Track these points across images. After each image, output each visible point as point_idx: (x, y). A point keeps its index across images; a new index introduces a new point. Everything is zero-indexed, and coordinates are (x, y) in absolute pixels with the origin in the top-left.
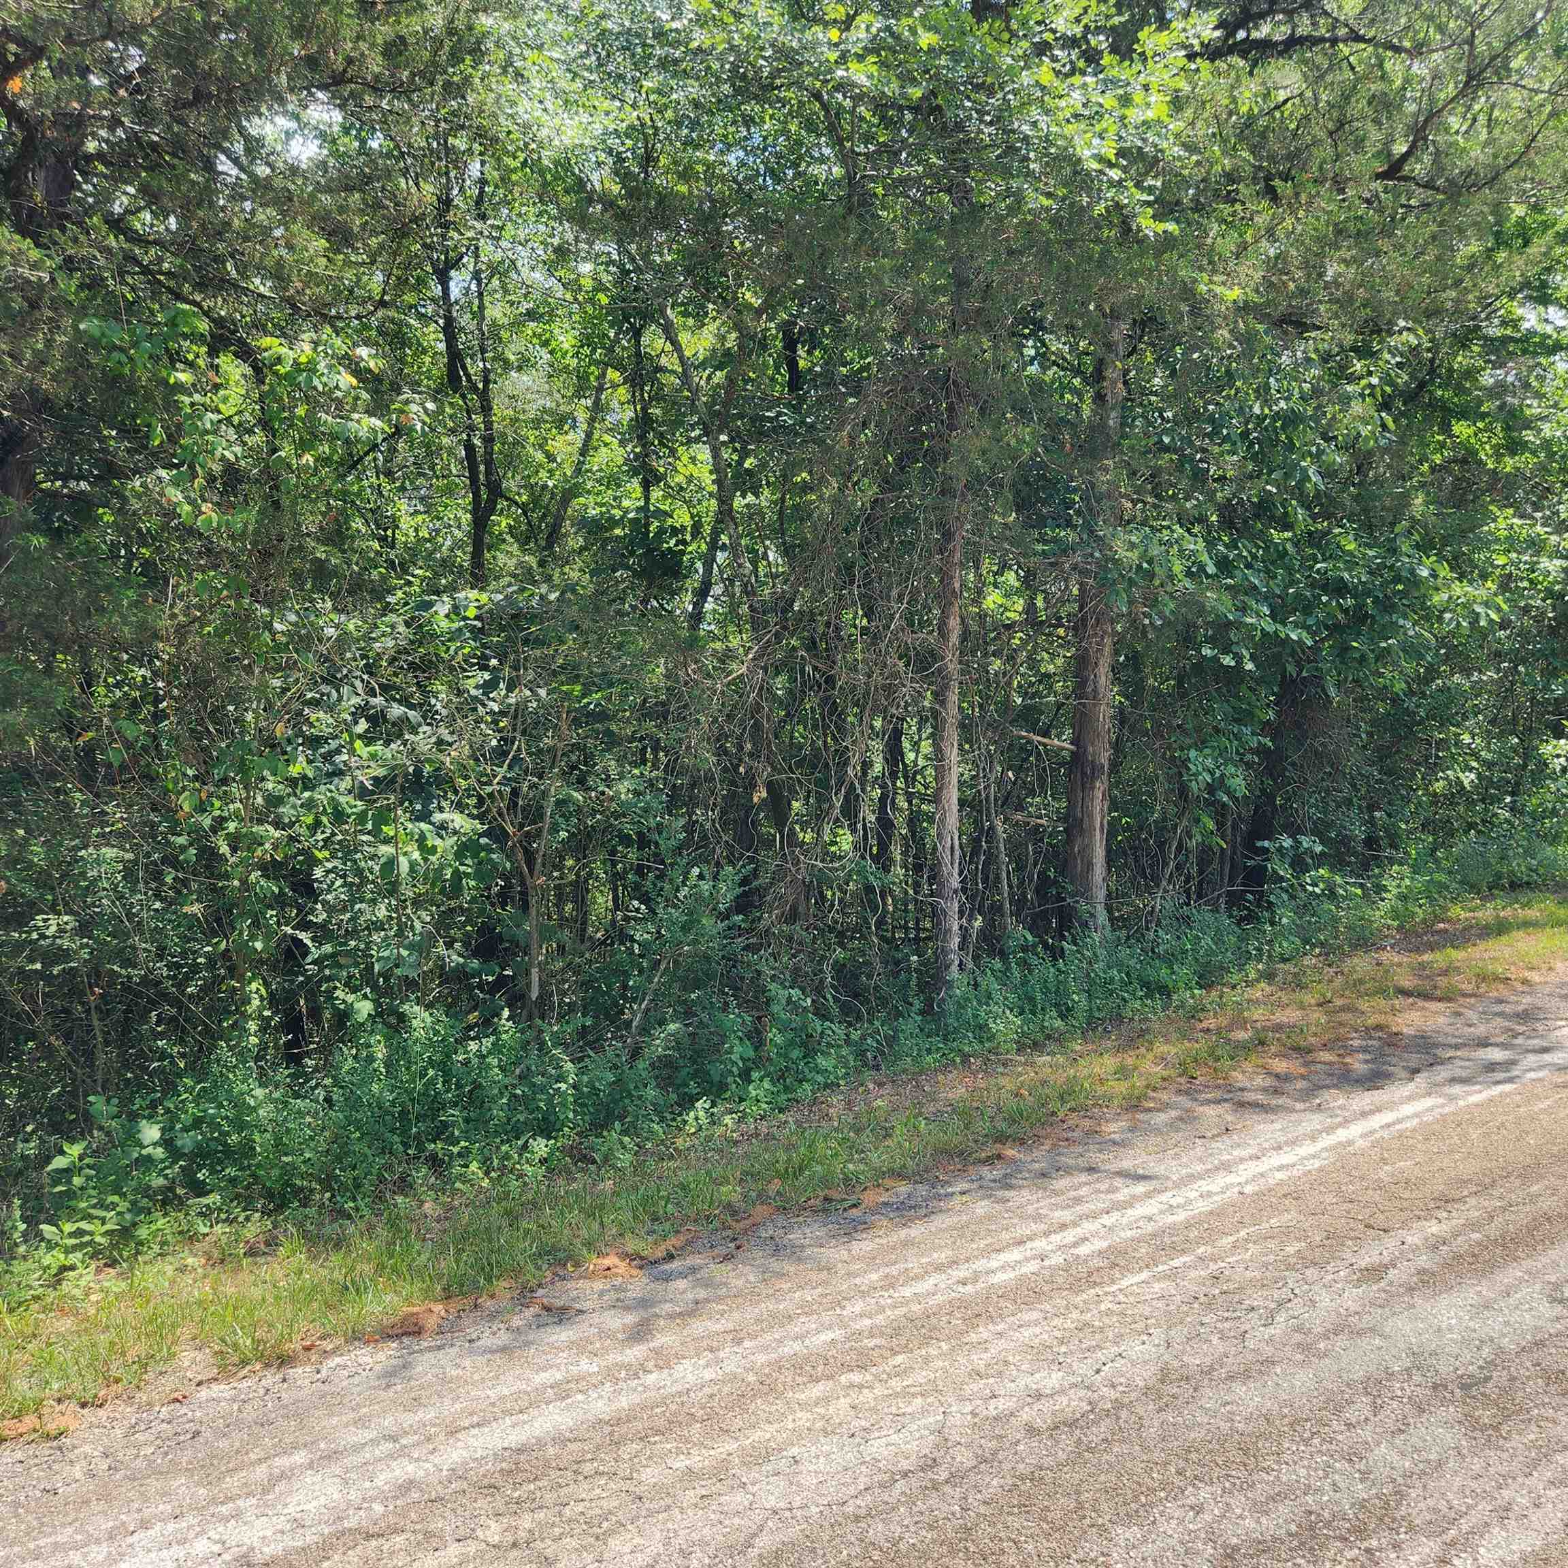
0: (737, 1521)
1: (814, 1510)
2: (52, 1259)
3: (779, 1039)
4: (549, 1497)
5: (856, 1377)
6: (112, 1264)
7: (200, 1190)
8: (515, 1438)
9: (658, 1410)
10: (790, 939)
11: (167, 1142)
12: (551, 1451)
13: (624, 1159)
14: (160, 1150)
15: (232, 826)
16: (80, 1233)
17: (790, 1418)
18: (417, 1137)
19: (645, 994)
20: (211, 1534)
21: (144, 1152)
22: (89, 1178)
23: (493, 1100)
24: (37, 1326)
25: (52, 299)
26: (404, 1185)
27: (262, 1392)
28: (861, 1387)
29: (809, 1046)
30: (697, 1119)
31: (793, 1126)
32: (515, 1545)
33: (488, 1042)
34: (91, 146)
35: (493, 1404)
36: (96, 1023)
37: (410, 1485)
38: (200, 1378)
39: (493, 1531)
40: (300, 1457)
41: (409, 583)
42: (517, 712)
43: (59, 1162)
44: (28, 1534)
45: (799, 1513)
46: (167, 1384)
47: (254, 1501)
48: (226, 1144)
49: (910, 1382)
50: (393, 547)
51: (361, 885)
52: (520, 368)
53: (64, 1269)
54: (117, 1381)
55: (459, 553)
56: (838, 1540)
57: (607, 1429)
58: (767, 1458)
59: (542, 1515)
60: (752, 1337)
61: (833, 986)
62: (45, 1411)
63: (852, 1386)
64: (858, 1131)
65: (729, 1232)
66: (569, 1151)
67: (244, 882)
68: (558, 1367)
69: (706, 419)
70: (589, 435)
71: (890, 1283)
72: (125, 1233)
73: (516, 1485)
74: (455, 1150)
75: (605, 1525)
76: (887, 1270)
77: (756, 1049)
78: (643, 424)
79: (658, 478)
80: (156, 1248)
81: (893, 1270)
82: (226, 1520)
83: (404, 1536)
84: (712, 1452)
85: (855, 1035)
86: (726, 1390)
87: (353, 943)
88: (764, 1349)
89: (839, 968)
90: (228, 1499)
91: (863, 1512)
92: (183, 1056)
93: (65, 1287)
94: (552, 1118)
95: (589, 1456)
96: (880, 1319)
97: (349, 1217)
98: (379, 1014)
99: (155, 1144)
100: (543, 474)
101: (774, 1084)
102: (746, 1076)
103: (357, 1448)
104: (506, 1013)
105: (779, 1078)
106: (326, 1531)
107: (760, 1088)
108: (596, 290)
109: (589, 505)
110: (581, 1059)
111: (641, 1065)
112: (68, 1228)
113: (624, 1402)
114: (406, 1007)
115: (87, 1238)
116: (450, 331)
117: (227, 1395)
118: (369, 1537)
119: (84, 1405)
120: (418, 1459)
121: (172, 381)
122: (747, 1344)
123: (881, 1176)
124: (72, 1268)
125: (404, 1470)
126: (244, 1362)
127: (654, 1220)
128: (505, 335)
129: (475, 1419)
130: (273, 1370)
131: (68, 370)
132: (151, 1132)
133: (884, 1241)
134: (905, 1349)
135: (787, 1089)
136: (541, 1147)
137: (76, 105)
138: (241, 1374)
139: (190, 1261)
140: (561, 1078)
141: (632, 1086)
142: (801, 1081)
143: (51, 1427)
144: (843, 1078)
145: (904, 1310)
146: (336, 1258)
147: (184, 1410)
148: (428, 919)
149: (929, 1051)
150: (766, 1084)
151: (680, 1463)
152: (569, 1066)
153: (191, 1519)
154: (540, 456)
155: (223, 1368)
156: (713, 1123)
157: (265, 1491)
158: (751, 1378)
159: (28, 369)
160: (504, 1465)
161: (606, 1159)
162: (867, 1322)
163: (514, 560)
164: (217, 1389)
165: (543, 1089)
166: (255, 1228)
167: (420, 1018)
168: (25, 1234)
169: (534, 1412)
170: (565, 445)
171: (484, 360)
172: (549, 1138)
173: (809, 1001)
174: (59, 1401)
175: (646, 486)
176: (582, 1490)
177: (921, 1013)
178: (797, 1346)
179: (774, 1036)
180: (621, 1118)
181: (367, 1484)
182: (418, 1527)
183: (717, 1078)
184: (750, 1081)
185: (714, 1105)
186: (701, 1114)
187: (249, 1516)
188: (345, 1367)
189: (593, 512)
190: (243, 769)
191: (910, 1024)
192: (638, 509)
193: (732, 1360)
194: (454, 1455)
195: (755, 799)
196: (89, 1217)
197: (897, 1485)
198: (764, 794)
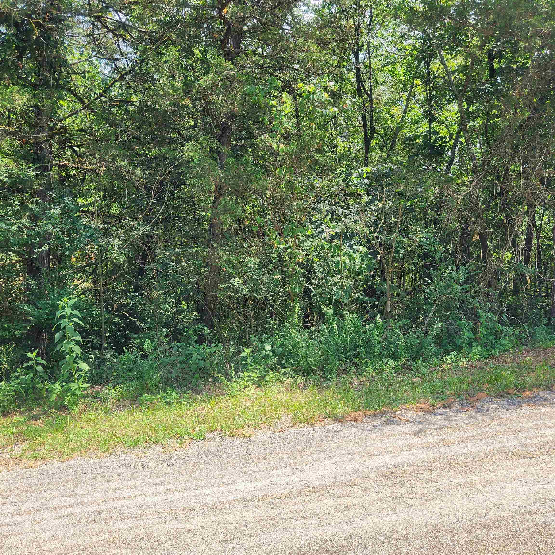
0: (480, 505)
1: (512, 507)
2: (242, 383)
3: (484, 332)
4: (407, 484)
5: (526, 461)
6: (259, 386)
7: (283, 366)
8: (394, 461)
9: (446, 460)
10: (488, 294)
11: (273, 351)
12: (406, 468)
13: (424, 370)
14: (271, 353)
15: (289, 250)
16: (249, 376)
17: (499, 472)
18: (350, 356)
19: (430, 312)
20: (296, 475)
21: (267, 353)
22: (252, 360)
23: (375, 346)
24: (240, 403)
25: (237, 80)
26: (346, 372)
27: (307, 433)
28: (528, 465)
29: (497, 335)
30: (451, 359)
31: (492, 365)
32: (396, 497)
33: (372, 326)
34: (245, 28)
35: (384, 449)
36: (251, 312)
37: (357, 471)
38: (288, 425)
39: (388, 491)
40: (321, 455)
41: (342, 167)
42: (382, 210)
43: (243, 354)
44: (243, 465)
45: (506, 507)
46: (279, 426)
47: (308, 467)
48: (290, 353)
49: (550, 466)
50: (336, 154)
51: (329, 270)
52: (382, 84)
53: (246, 387)
54: (264, 423)
55: (358, 154)
56: (523, 520)
57: (427, 464)
58: (491, 484)
59: (405, 489)
60: (481, 440)
61: (507, 313)
62: (245, 429)
63: (524, 464)
64: (520, 369)
65: (468, 401)
66: (403, 366)
67: (293, 269)
68: (406, 439)
69: (456, 93)
70: (407, 106)
71: (538, 428)
72: (262, 377)
73: (395, 478)
74: (363, 361)
75: (429, 497)
76: (536, 423)
77: (474, 335)
78: (429, 99)
79: (435, 119)
80: (271, 383)
81: (540, 423)
82: (301, 471)
83: (358, 487)
84: (468, 479)
85: (517, 332)
86: (472, 457)
87: (327, 290)
88: (486, 445)
89: (509, 306)
90: (300, 465)
91: (533, 511)
92: (275, 324)
93: (247, 392)
94: (396, 354)
95: (421, 472)
96: (535, 441)
97: (329, 380)
98: (335, 314)
99: (270, 351)
100: (389, 122)
101: (482, 348)
102: (470, 345)
103: (339, 455)
104: (379, 316)
105: (485, 346)
106: (332, 481)
107: (477, 349)
108: (413, 50)
109: (407, 132)
110: (406, 334)
111: (429, 337)
112: (247, 374)
113: (432, 456)
114: (345, 313)
115: (252, 378)
116: (358, 74)
117: (297, 432)
118: (346, 485)
119: (255, 429)
120: (360, 463)
121: (270, 104)
122: (478, 442)
123: (531, 387)
124: (248, 387)
125: (355, 465)
126: (301, 422)
127: (437, 393)
128: (376, 72)
129: (378, 453)
130: (310, 426)
131: (241, 104)
132: (268, 347)
133: (534, 412)
134: (547, 453)
135: (488, 351)
136: (392, 363)
137: (242, 14)
138: (300, 426)
139: (282, 389)
140: (399, 340)
141: (426, 344)
142: (494, 348)
143: (247, 434)
144: (512, 348)
145: (545, 439)
146: (327, 393)
147: (284, 435)
148: (351, 283)
149: (550, 340)
150: (479, 348)
151: (456, 480)
152: (402, 336)
153: (289, 469)
154: (388, 116)
155: (294, 423)
156: (457, 361)
157: (312, 464)
158: (481, 454)
159: (230, 105)
160: (390, 470)
161: (417, 370)
162: (529, 441)
163: (379, 155)
164: (294, 429)
165: (392, 343)
166: (300, 380)
167: (349, 316)
168: (235, 375)
169: (399, 454)
170: (397, 110)
171: (370, 82)
172: (395, 360)
173: (497, 318)
174: (248, 426)
175: (430, 122)
176: (419, 483)
177: (546, 325)
178: (499, 446)
179: (482, 330)
180: (422, 356)
181: (344, 468)
182: (362, 485)
183: (459, 344)
184: (472, 347)
185: (458, 354)
186: (453, 357)
187: (307, 471)
188: (333, 429)
189: (408, 135)
190: (293, 231)
191: (541, 329)
192: (427, 131)
193: (473, 447)
194: (372, 463)
195: (474, 240)
196: (252, 372)
197: (548, 504)
198: (478, 238)
